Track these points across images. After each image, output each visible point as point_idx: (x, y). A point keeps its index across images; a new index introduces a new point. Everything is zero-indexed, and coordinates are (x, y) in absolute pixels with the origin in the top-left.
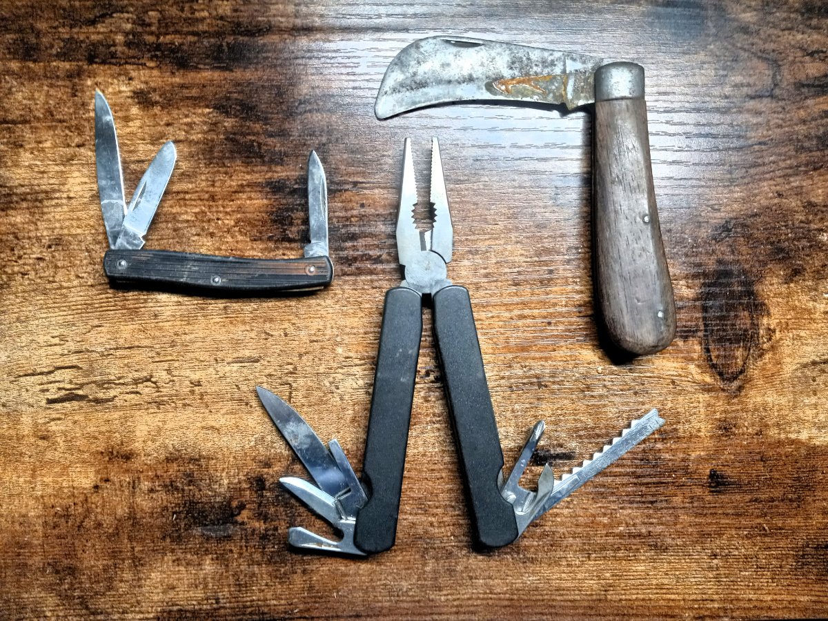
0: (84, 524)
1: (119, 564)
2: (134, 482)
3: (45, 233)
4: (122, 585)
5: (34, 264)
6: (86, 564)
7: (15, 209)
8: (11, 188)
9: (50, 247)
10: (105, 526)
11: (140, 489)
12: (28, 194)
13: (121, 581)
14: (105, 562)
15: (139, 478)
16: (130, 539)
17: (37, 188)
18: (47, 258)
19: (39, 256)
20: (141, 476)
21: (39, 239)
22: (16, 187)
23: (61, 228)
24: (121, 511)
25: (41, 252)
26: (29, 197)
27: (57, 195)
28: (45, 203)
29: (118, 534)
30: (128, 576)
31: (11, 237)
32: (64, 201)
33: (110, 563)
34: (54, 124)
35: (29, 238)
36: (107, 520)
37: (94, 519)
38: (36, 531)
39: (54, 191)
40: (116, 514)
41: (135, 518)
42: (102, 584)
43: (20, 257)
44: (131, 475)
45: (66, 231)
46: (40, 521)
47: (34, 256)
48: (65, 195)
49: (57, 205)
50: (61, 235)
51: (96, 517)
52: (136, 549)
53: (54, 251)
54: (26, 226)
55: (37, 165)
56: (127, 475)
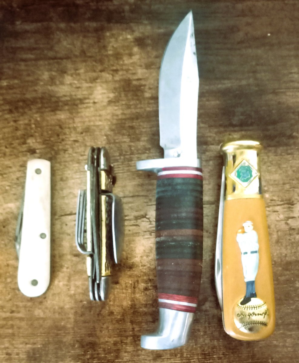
0: (102, 312)
1: (125, 340)
2: (134, 283)
3: (79, 125)
4: (126, 354)
5: (72, 144)
6: (102, 340)
7: (61, 110)
8: (58, 98)
9: (82, 133)
10: (115, 314)
11: (139, 289)
12: (69, 101)
13: (126, 352)
14: (115, 339)
15: (138, 281)
16: (132, 322)
17: (74, 97)
18: (80, 141)
19: (75, 139)
20: (140, 280)
21: (75, 128)
22: (61, 97)
23: (90, 121)
24: (127, 303)
25: (77, 137)
26: (70, 103)
27: (87, 101)
28: (80, 106)
29: (124, 319)
30: (130, 348)
31: (58, 128)
32: (91, 105)
33: (118, 339)
34: (86, 59)
35: (69, 128)
36: (116, 310)
37: (108, 309)
38: (70, 318)
39: (85, 99)
40: (122, 305)
41: (135, 308)
42: (112, 354)
43: (63, 140)
44: (132, 279)
45: (92, 123)
46: (73, 311)
47: (72, 139)
48: (92, 101)
49: (87, 107)
50: (89, 126)
51: (109, 308)
52: (136, 329)
53: (85, 136)
54: (67, 121)
55: (74, 83)
56: (130, 279)
